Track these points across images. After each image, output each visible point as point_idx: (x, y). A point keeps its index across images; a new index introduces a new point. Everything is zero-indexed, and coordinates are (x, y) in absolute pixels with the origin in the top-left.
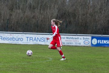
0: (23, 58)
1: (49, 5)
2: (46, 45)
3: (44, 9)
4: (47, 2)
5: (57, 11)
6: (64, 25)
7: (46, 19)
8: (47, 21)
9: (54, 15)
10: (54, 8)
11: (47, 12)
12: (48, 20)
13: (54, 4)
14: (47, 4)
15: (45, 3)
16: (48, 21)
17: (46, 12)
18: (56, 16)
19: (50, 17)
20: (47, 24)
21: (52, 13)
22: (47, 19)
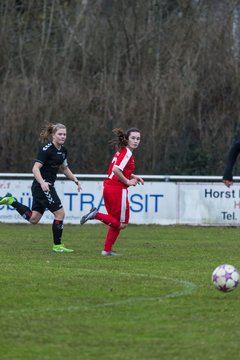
0: (70, 283)
1: (158, 56)
2: (150, 225)
3: (137, 72)
4: (151, 43)
5: (194, 77)
6: (226, 140)
7: (148, 114)
8: (154, 122)
9: (182, 97)
10: (181, 68)
11: (149, 85)
12: (155, 116)
13: (181, 51)
14: (150, 50)
15: (139, 47)
16: (157, 121)
17: (145, 86)
18: (191, 98)
19: (163, 105)
20: (154, 134)
21: (175, 90)
22: (152, 113)
